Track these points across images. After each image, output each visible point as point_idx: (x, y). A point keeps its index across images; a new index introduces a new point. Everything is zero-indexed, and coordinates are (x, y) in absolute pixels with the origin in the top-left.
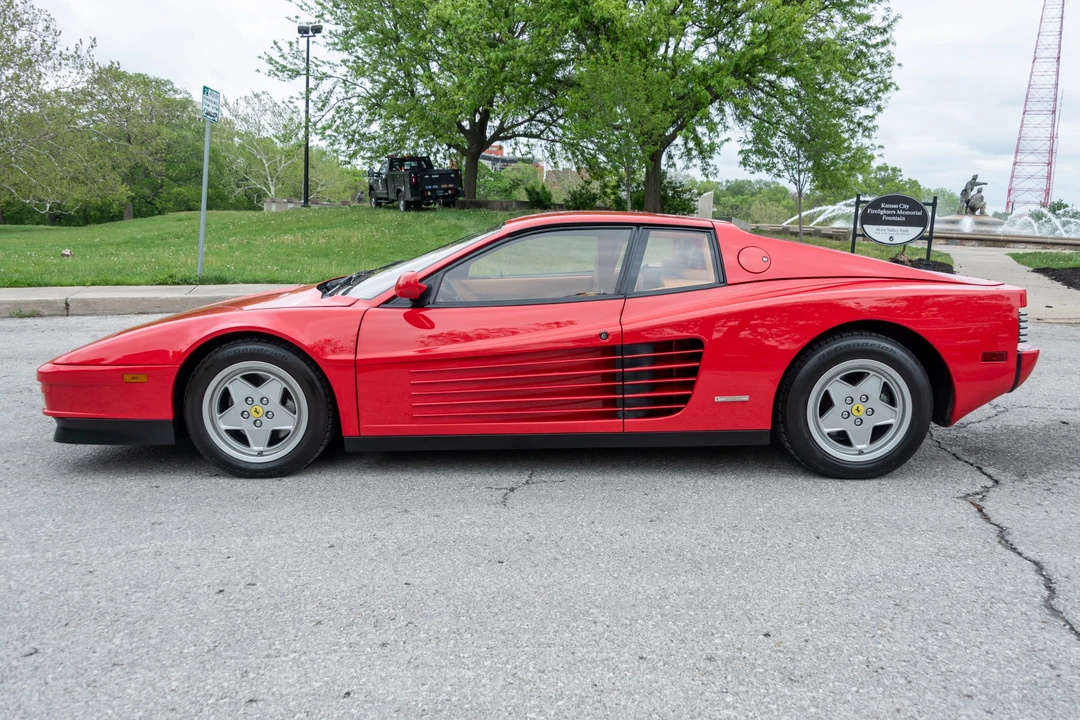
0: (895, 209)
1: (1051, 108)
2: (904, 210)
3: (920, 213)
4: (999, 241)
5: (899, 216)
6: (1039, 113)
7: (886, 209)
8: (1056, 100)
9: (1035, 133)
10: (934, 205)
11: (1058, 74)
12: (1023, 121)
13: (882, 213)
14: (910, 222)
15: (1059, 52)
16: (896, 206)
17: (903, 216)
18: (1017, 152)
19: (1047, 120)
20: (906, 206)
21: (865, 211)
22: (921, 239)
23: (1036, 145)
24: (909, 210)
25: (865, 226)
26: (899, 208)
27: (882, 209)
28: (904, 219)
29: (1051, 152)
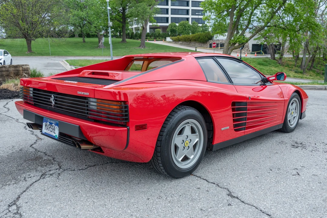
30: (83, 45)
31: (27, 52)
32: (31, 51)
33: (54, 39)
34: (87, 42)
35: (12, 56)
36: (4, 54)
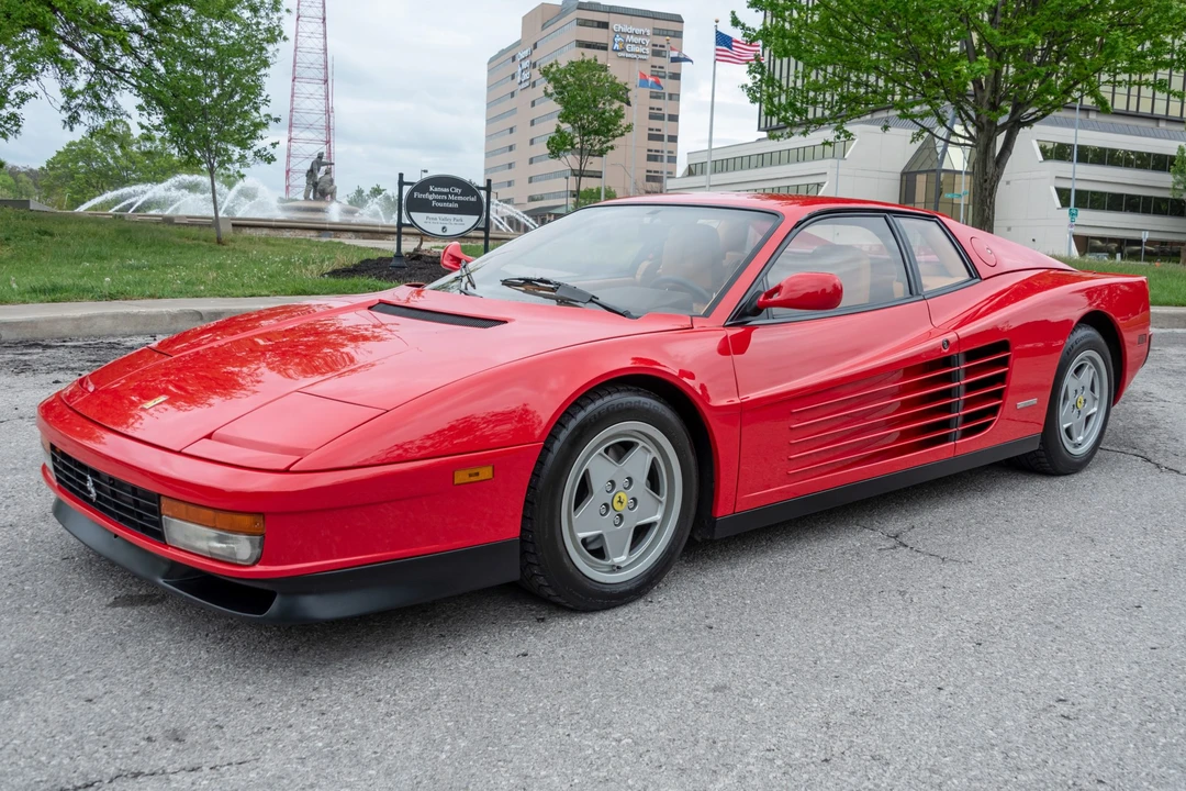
0: (446, 194)
1: (322, 76)
2: (456, 194)
3: (474, 199)
4: (377, 232)
5: (451, 201)
6: (310, 80)
7: (436, 193)
8: (326, 68)
9: (309, 104)
10: (488, 189)
11: (325, 37)
12: (293, 89)
13: (431, 197)
14: (464, 209)
15: (324, 11)
16: (446, 190)
17: (456, 202)
18: (291, 126)
19: (319, 90)
20: (457, 190)
21: (411, 194)
22: (477, 229)
23: (311, 119)
24: (461, 195)
25: (412, 214)
26: (450, 193)
27: (431, 193)
28: (456, 205)
29: (328, 128)
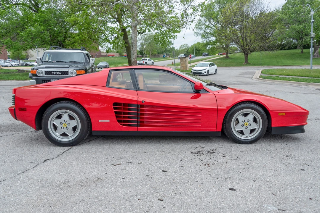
30: (300, 56)
31: (244, 63)
32: (247, 62)
33: (267, 52)
34: (305, 53)
35: (218, 66)
36: (209, 65)
